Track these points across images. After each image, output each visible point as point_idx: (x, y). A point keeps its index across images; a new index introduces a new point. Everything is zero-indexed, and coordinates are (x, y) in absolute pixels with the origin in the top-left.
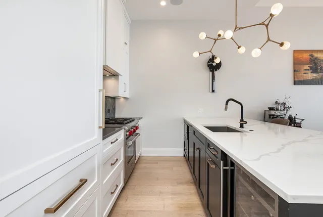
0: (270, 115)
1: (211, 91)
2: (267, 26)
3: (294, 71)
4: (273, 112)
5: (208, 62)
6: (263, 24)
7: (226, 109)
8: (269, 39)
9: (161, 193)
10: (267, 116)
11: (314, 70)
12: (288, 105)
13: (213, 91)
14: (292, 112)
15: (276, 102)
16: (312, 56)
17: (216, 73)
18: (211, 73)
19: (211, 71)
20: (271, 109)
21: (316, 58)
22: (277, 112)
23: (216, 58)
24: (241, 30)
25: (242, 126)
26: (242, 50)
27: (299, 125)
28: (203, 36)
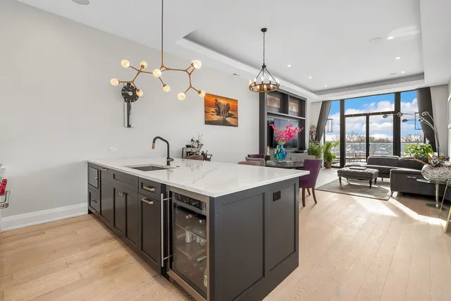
0: (187, 152)
1: (126, 125)
2: (190, 74)
3: (205, 112)
4: (189, 150)
5: (123, 90)
6: (186, 71)
7: (153, 147)
8: (191, 86)
9: (67, 265)
10: (185, 153)
11: (218, 113)
12: (201, 142)
13: (129, 126)
14: (203, 149)
15: (192, 140)
16: (217, 101)
17: (132, 104)
18: (126, 104)
19: (125, 101)
20: (188, 146)
21: (219, 103)
22: (193, 149)
23: (138, 90)
24: (168, 71)
25: (168, 164)
26: (167, 89)
27: (209, 160)
28: (126, 64)
